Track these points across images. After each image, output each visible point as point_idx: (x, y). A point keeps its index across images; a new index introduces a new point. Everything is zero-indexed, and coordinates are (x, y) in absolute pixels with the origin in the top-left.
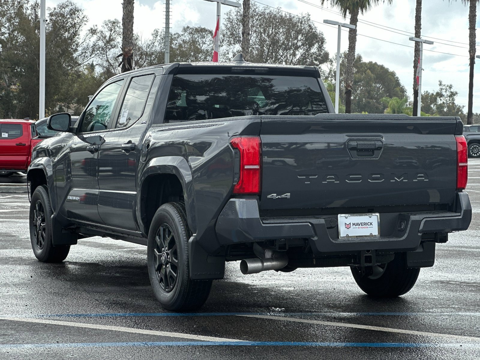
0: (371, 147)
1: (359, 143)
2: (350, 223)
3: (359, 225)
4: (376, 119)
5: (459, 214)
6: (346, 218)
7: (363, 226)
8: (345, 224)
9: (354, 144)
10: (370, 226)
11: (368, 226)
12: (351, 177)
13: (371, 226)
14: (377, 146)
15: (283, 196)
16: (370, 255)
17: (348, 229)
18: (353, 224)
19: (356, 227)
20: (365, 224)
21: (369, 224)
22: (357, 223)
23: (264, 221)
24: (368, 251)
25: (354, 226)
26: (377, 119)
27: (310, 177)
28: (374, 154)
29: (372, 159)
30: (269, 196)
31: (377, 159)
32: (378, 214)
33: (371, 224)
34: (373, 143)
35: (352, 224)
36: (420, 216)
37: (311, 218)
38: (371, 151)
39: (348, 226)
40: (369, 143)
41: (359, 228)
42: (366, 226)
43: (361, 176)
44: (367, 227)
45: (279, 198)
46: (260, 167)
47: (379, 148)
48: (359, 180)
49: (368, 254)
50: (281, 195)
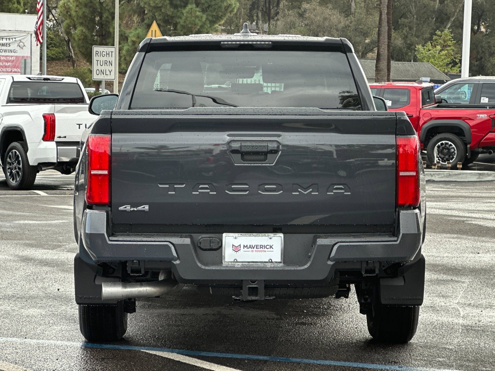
0: (261, 150)
1: (243, 144)
2: (240, 245)
3: (254, 248)
4: (272, 114)
5: (395, 239)
6: (236, 238)
7: (259, 250)
8: (233, 245)
9: (236, 146)
10: (269, 250)
11: (266, 249)
12: (232, 187)
13: (271, 249)
14: (270, 149)
15: (140, 208)
16: (255, 286)
17: (236, 252)
18: (244, 246)
19: (248, 250)
20: (262, 246)
21: (268, 247)
22: (250, 246)
23: (111, 238)
24: (253, 282)
25: (246, 249)
26: (274, 114)
27: (175, 186)
28: (267, 159)
29: (264, 165)
30: (121, 208)
31: (271, 165)
32: (282, 235)
33: (271, 247)
34: (264, 144)
35: (242, 246)
36: (332, 239)
37: (174, 236)
38: (264, 154)
39: (236, 249)
40: (259, 144)
41: (252, 251)
42: (264, 249)
43: (248, 186)
44: (265, 251)
45: (134, 210)
46: (109, 172)
47: (275, 152)
48: (246, 191)
49: (253, 285)
50: (137, 207)
